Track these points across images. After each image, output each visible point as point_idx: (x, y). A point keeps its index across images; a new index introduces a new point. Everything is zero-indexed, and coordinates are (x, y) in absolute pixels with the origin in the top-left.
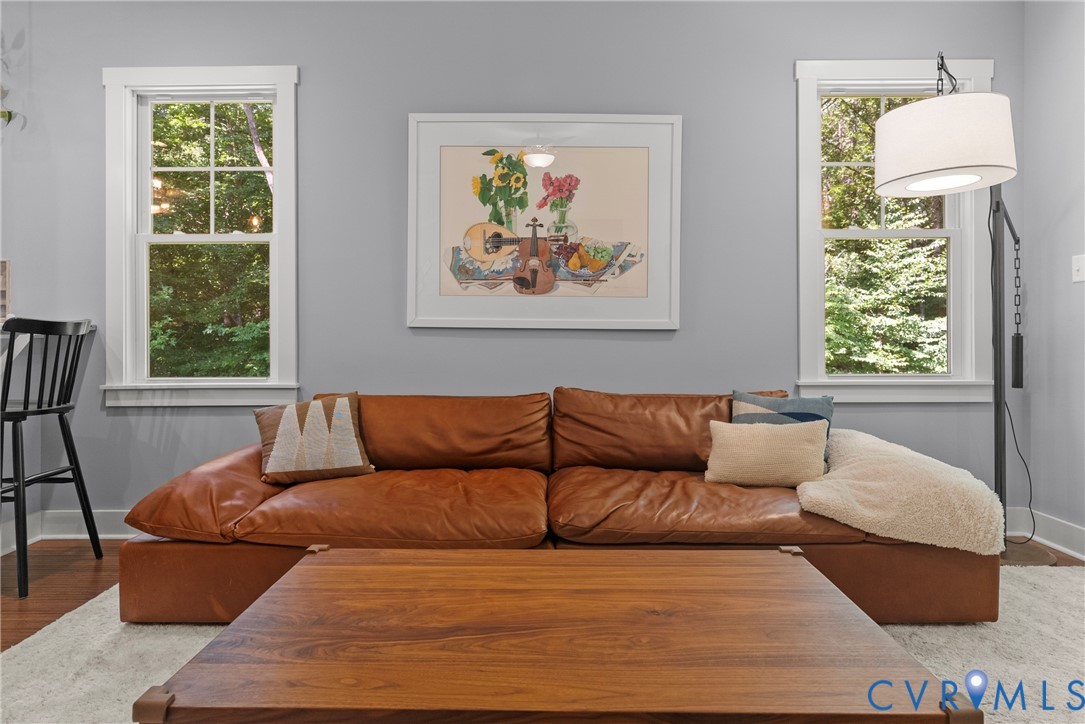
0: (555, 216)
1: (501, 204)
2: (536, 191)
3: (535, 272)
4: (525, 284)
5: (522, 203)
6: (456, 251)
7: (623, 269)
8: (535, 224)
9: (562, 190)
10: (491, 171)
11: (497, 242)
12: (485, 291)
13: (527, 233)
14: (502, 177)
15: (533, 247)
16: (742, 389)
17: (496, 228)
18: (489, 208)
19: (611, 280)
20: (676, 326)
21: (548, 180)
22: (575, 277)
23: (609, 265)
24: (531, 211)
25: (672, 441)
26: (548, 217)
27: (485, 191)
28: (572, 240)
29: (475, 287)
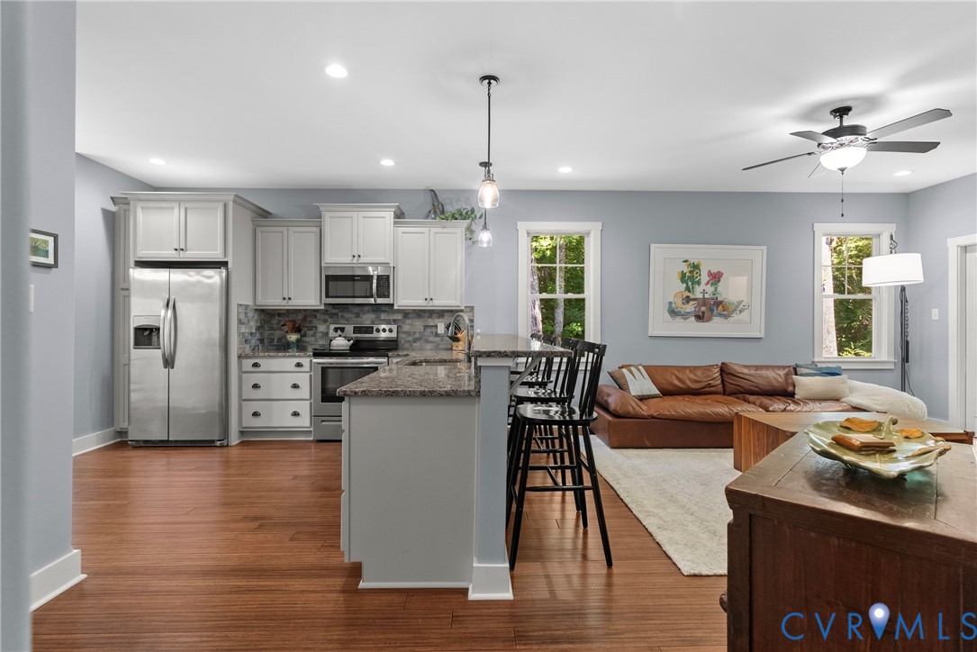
0: (713, 289)
1: (690, 283)
2: (704, 278)
3: (704, 313)
4: (700, 318)
5: (699, 283)
6: (670, 303)
7: (741, 312)
8: (704, 292)
9: (716, 278)
10: (686, 269)
11: (688, 300)
12: (682, 320)
13: (701, 296)
14: (691, 272)
15: (704, 302)
16: (799, 363)
17: (687, 294)
18: (685, 285)
19: (736, 317)
20: (763, 336)
21: (710, 274)
22: (720, 315)
23: (735, 310)
24: (703, 286)
25: (776, 384)
26: (710, 289)
27: (683, 278)
28: (719, 299)
29: (678, 319)
